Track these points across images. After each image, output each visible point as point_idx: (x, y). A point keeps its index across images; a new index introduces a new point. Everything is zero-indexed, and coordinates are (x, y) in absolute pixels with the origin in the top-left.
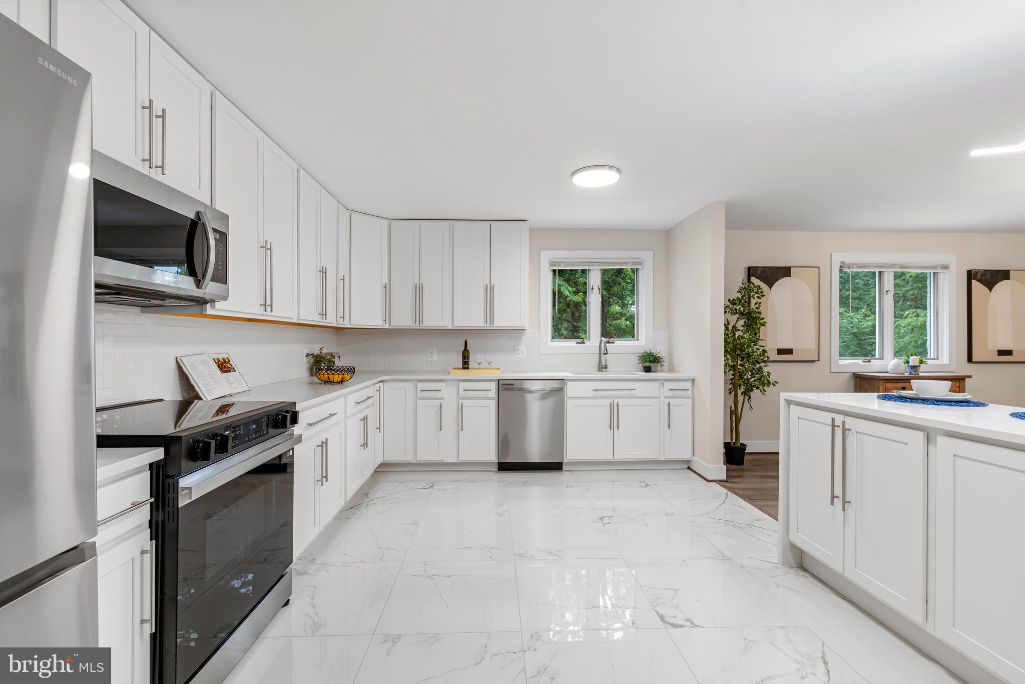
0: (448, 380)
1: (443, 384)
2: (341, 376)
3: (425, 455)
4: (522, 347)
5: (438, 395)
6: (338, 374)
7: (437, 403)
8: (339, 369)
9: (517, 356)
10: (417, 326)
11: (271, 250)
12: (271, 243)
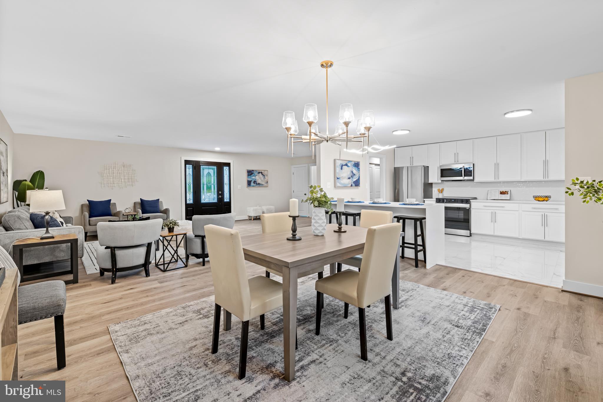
11: (498, 164)
12: (498, 163)
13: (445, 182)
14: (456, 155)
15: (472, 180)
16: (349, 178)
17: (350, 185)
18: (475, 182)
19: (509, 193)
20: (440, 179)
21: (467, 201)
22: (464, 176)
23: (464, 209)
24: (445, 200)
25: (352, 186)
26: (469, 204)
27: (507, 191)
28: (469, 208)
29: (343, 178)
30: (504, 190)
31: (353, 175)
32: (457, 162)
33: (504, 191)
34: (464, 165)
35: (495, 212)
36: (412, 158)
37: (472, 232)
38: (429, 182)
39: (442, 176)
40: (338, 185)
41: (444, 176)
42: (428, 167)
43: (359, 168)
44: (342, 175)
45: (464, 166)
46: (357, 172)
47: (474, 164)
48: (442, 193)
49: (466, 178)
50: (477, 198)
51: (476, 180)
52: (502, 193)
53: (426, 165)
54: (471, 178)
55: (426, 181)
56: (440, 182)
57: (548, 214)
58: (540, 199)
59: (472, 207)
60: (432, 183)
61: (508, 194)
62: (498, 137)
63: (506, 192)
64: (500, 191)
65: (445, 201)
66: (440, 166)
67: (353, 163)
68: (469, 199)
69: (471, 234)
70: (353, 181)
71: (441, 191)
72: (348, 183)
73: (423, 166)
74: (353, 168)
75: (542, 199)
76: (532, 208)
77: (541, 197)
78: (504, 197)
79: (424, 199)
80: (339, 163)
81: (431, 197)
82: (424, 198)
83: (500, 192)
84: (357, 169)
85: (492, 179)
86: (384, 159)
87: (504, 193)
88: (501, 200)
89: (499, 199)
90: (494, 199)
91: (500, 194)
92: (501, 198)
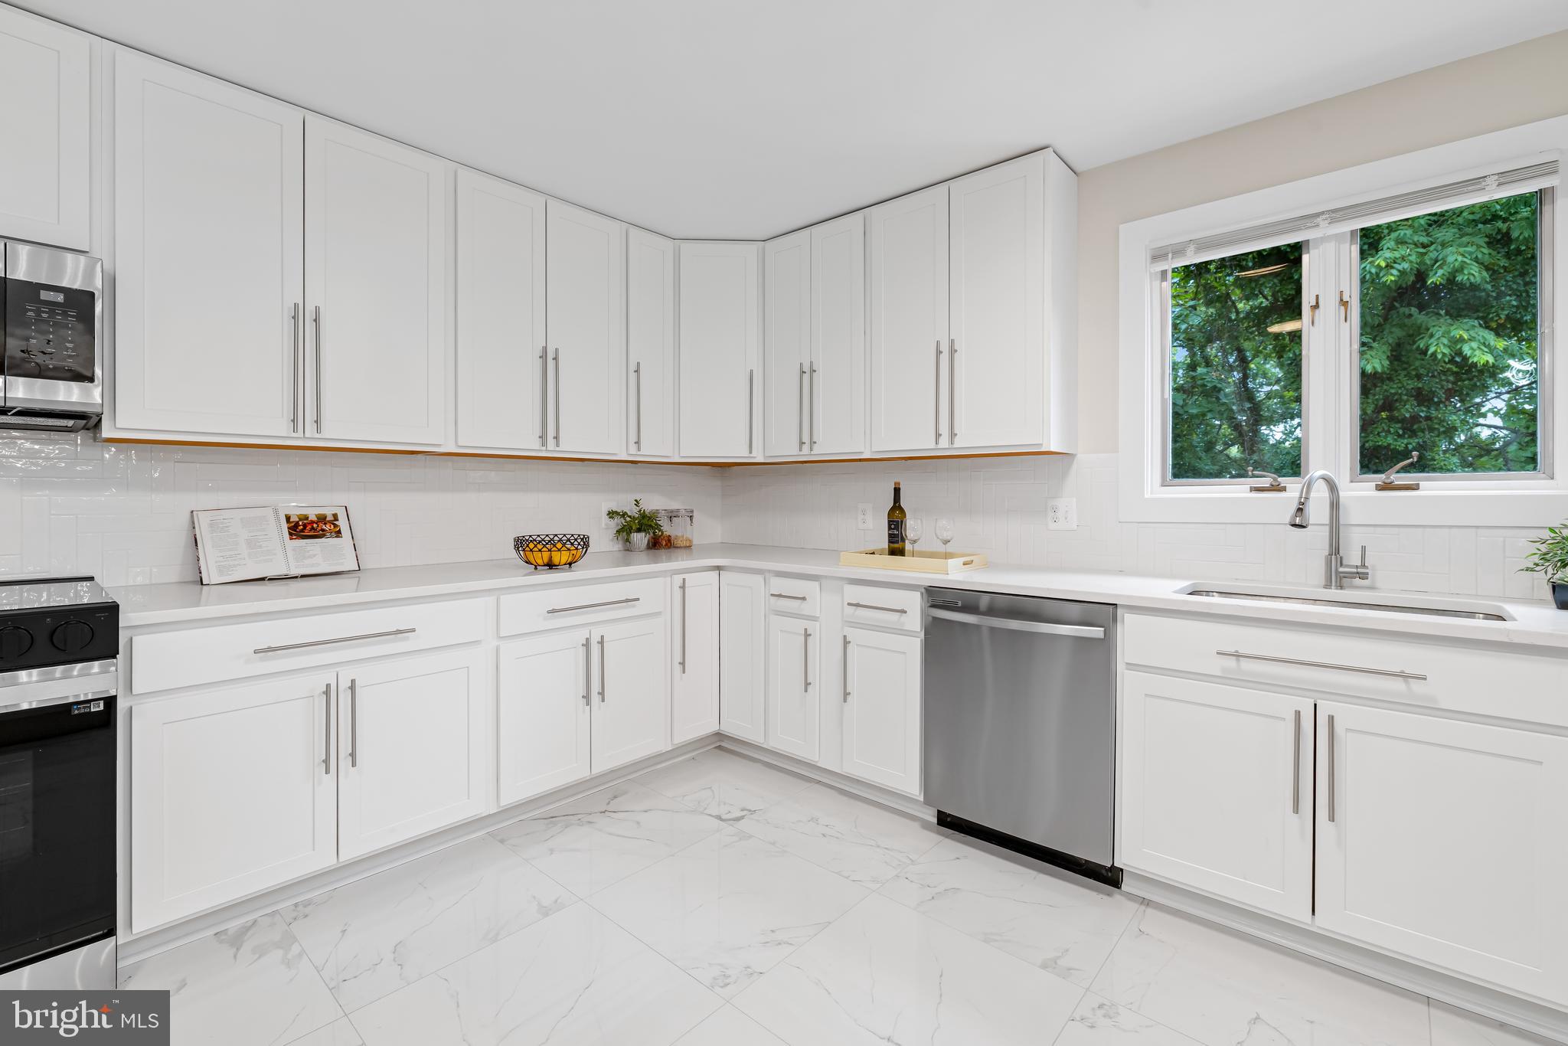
0: (826, 577)
1: (814, 586)
2: (546, 555)
3: (783, 741)
4: (1068, 503)
5: (805, 608)
6: (540, 550)
7: (800, 625)
8: (540, 542)
9: (1052, 526)
10: (805, 454)
18: (104, 434)
19: (342, 523)
26: (109, 662)
27: (328, 512)
30: (305, 505)
33: (313, 518)
52: (302, 529)
54: (91, 396)
57: (607, 632)
61: (338, 533)
63: (322, 519)
64: (288, 518)
68: (103, 607)
77: (550, 543)
78: (316, 554)
83: (285, 526)
87: (313, 528)
88: (303, 576)
89: (294, 572)
90: (263, 579)
91: (291, 534)
92: (306, 562)
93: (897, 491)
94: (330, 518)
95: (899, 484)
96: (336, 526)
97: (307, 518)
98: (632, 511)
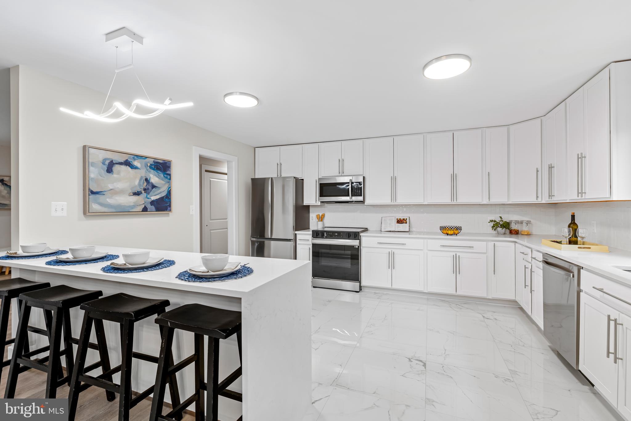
10: (551, 200)
11: (395, 179)
12: (395, 176)
13: (326, 205)
14: (341, 162)
15: (362, 202)
16: (137, 194)
17: (140, 208)
18: (365, 204)
19: (408, 221)
20: (319, 199)
21: (355, 235)
22: (352, 196)
23: (351, 247)
24: (325, 233)
25: (145, 209)
26: (359, 240)
27: (405, 218)
28: (358, 246)
29: (114, 192)
30: (401, 216)
31: (150, 188)
32: (342, 174)
33: (402, 219)
34: (351, 178)
35: (393, 253)
36: (279, 165)
37: (363, 284)
38: (304, 205)
39: (321, 195)
40: (95, 207)
41: (324, 195)
42: (303, 180)
43: (170, 175)
44: (110, 186)
45: (351, 180)
46: (163, 182)
47: (364, 177)
48: (322, 221)
49: (355, 198)
50: (369, 229)
51: (367, 202)
52: (400, 221)
53: (299, 176)
54: (360, 198)
55: (300, 203)
56: (319, 204)
57: (461, 255)
58: (449, 232)
59: (363, 244)
60: (309, 206)
61: (406, 223)
62: (395, 138)
63: (404, 219)
64: (397, 219)
65: (325, 235)
66: (319, 179)
67: (151, 161)
68: (358, 232)
69: (360, 287)
70: (150, 200)
71: (321, 218)
72: (132, 204)
73: (295, 178)
74: (150, 172)
75: (452, 232)
76: (441, 246)
77: (451, 228)
78: (402, 227)
79: (296, 232)
80: (97, 156)
81: (306, 228)
82: (296, 230)
83: (396, 221)
84: (162, 175)
85: (387, 201)
86: (234, 163)
87: (401, 221)
88: (398, 231)
89: (396, 231)
90: (391, 231)
91: (397, 222)
92: (399, 228)
93: (573, 217)
94: (405, 219)
95: (574, 213)
96: (406, 221)
97: (401, 219)
98: (498, 220)
